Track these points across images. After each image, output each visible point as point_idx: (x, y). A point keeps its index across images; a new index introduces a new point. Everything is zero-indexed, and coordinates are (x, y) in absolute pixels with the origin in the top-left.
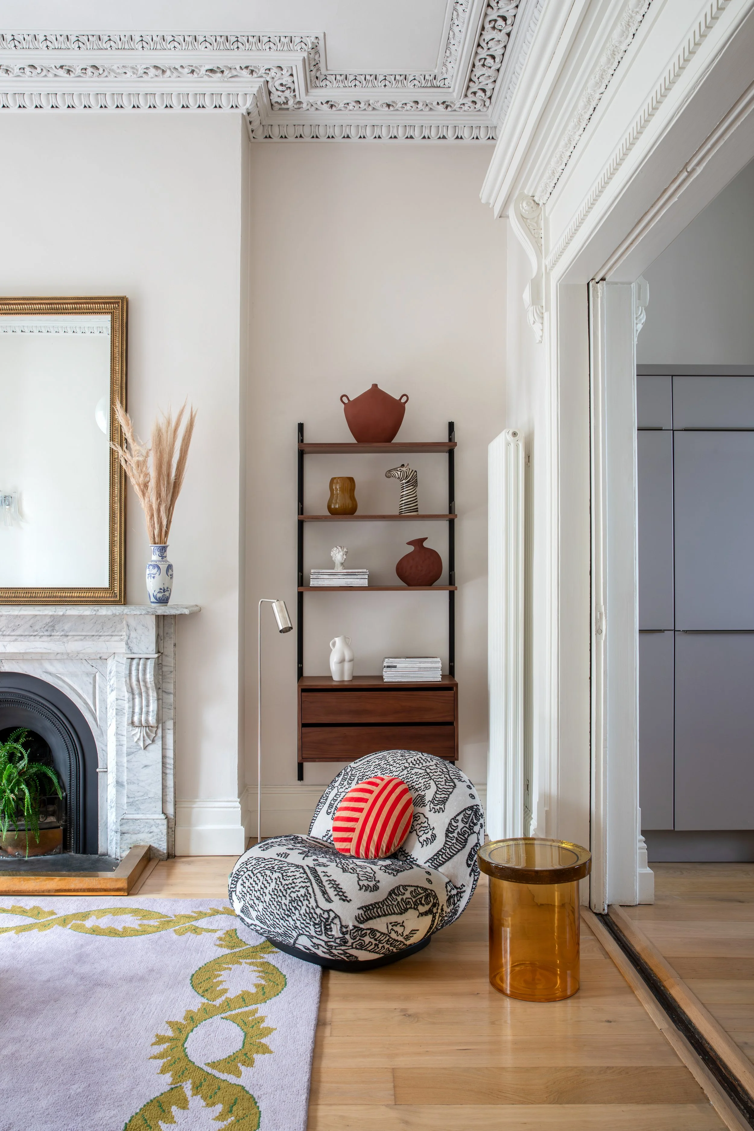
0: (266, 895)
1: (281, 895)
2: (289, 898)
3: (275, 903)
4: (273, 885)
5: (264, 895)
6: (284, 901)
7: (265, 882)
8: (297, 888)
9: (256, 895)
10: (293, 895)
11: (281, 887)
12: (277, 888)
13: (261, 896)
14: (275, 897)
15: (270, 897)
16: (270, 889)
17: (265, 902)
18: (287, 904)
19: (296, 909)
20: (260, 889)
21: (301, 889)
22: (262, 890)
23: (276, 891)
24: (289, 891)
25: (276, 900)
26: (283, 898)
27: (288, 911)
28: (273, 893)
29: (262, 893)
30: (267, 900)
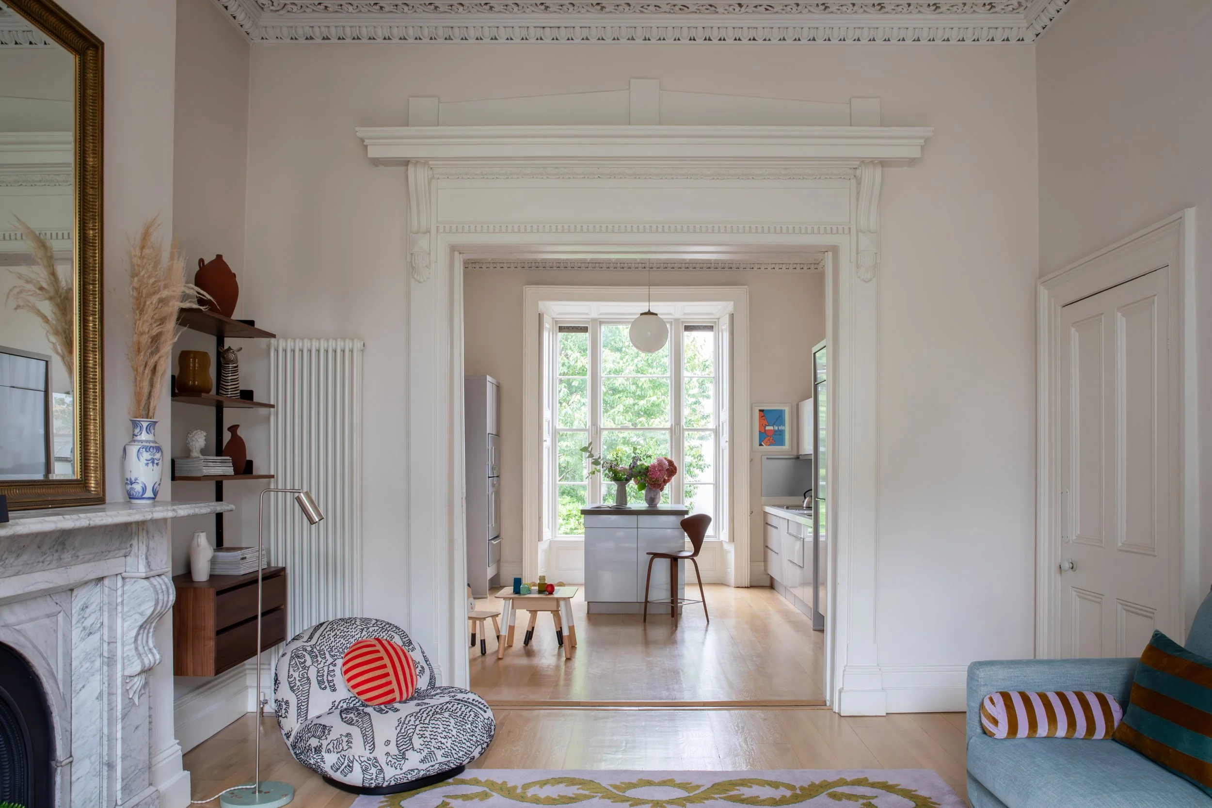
0: (452, 731)
1: (463, 723)
2: (469, 723)
3: (462, 732)
4: (452, 721)
5: (450, 731)
6: (467, 726)
7: (444, 723)
8: (468, 714)
9: (442, 736)
10: (470, 719)
11: (459, 719)
12: (456, 721)
13: (448, 734)
14: (460, 727)
15: (456, 730)
16: (453, 724)
17: (453, 736)
18: (470, 727)
19: (476, 727)
20: (443, 729)
21: (471, 713)
22: (446, 730)
23: (458, 724)
24: (466, 718)
25: (462, 729)
26: (466, 725)
27: (472, 732)
28: (457, 726)
29: (447, 731)
30: (454, 733)
